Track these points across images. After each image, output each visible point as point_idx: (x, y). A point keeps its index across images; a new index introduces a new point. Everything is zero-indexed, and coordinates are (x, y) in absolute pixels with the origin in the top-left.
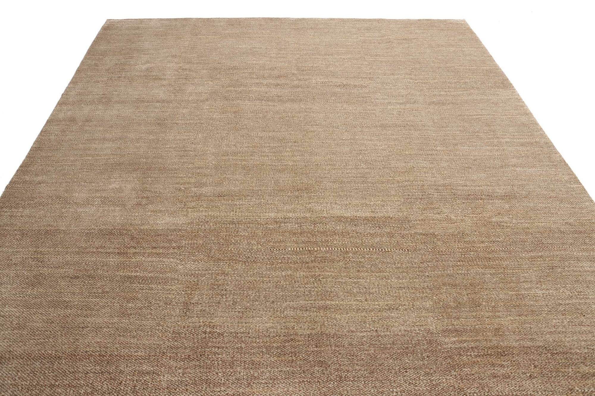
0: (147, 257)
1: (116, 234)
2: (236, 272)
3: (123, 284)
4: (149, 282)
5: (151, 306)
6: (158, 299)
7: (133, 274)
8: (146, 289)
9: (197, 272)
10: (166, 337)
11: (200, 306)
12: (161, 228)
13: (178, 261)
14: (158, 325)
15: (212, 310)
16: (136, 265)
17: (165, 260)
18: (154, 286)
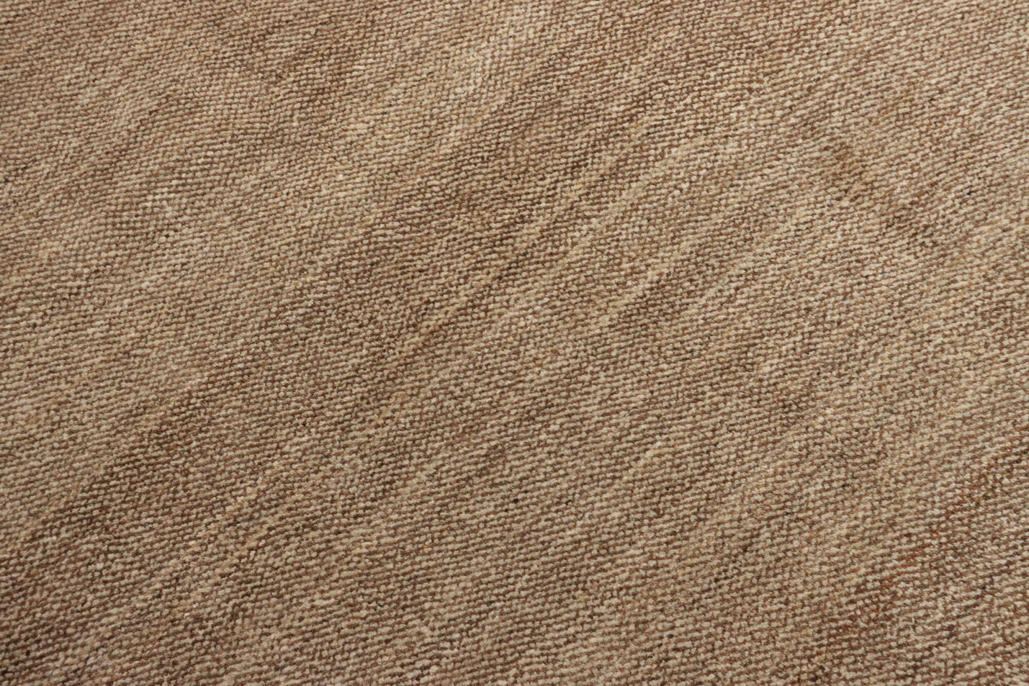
0: (599, 210)
1: (400, 236)
2: (893, 24)
3: (655, 340)
4: (717, 265)
5: (824, 316)
6: (809, 282)
7: (638, 290)
8: (737, 289)
9: (793, 120)
10: (986, 345)
11: (940, 193)
12: (502, 101)
13: (701, 140)
14: (921, 338)
15: (989, 171)
16: (605, 258)
17: (659, 170)
18: (747, 262)
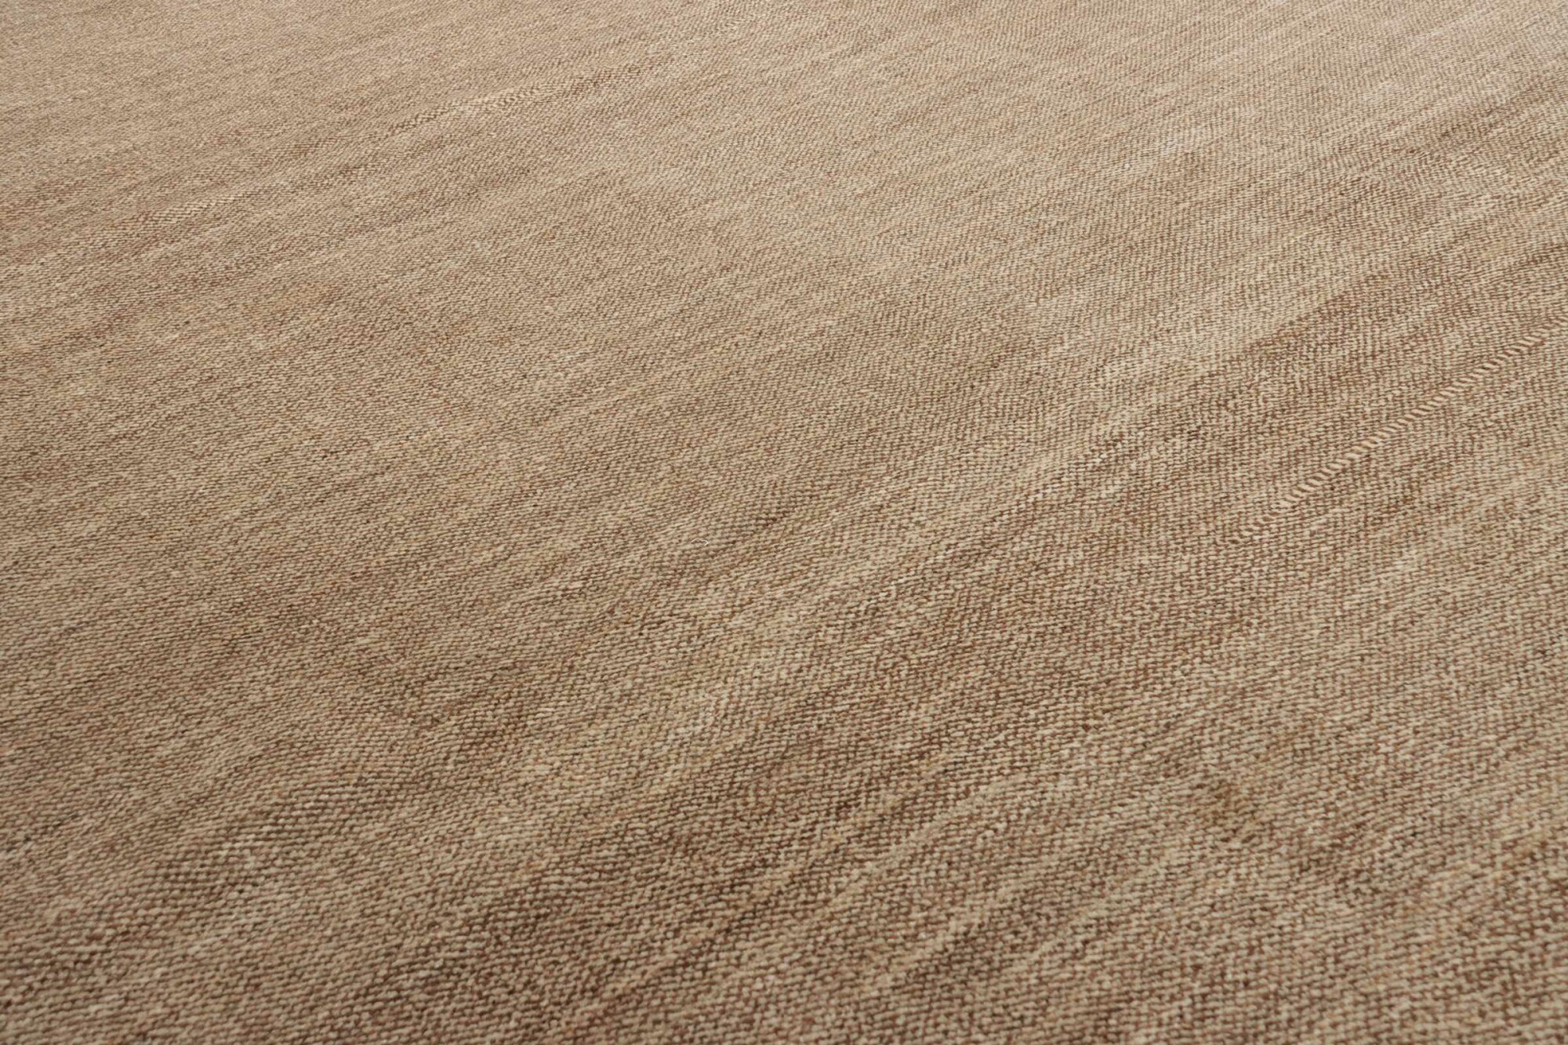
0: (876, 853)
3: (964, 1004)
4: (1053, 914)
5: (1223, 975)
6: (1194, 934)
7: (936, 944)
8: (1085, 942)
9: (1148, 758)
10: (1482, 1014)
11: (1371, 834)
12: (741, 741)
13: (1021, 777)
14: (1378, 1003)
15: (1436, 811)
16: (886, 907)
17: (963, 808)
18: (1099, 909)
